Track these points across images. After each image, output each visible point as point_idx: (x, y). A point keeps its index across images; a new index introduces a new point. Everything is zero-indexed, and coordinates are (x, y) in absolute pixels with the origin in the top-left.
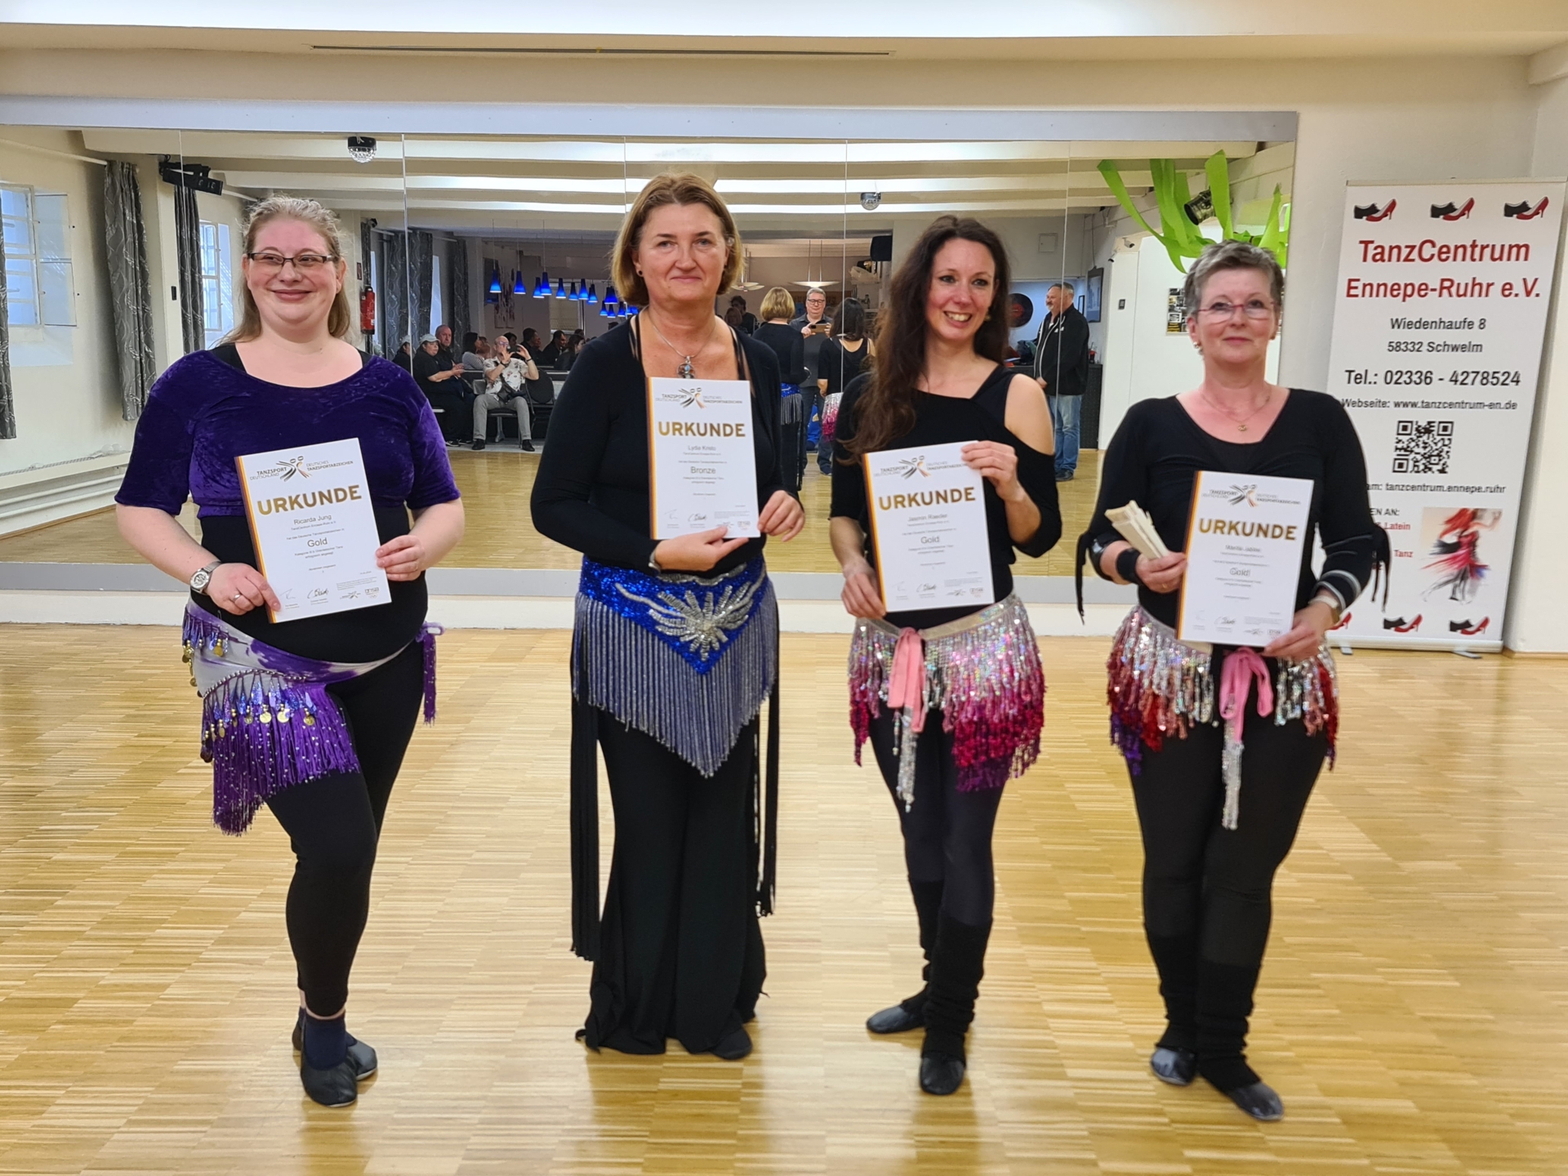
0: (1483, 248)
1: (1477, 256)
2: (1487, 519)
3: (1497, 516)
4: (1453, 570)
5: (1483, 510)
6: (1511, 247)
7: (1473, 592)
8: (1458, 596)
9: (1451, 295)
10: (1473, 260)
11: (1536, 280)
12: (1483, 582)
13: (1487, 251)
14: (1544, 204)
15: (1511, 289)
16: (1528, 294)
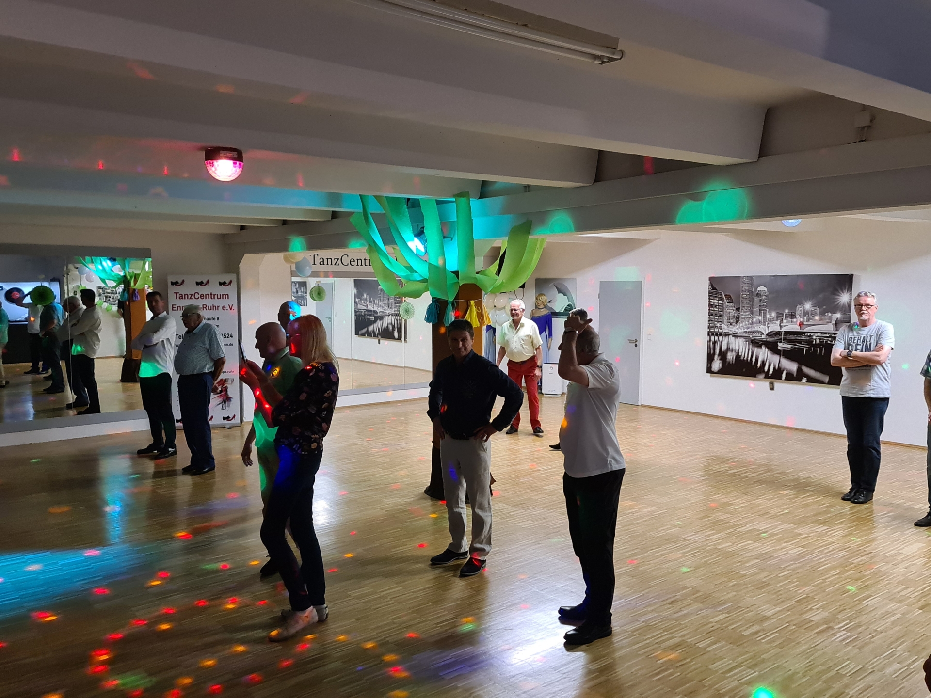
0: (214, 295)
1: (213, 297)
2: (230, 382)
3: (233, 381)
4: (221, 400)
5: (228, 379)
6: (223, 295)
7: (229, 406)
8: (224, 408)
9: (206, 309)
10: (212, 298)
11: (232, 305)
12: (231, 402)
13: (216, 296)
14: (231, 282)
15: (225, 307)
16: (231, 309)
